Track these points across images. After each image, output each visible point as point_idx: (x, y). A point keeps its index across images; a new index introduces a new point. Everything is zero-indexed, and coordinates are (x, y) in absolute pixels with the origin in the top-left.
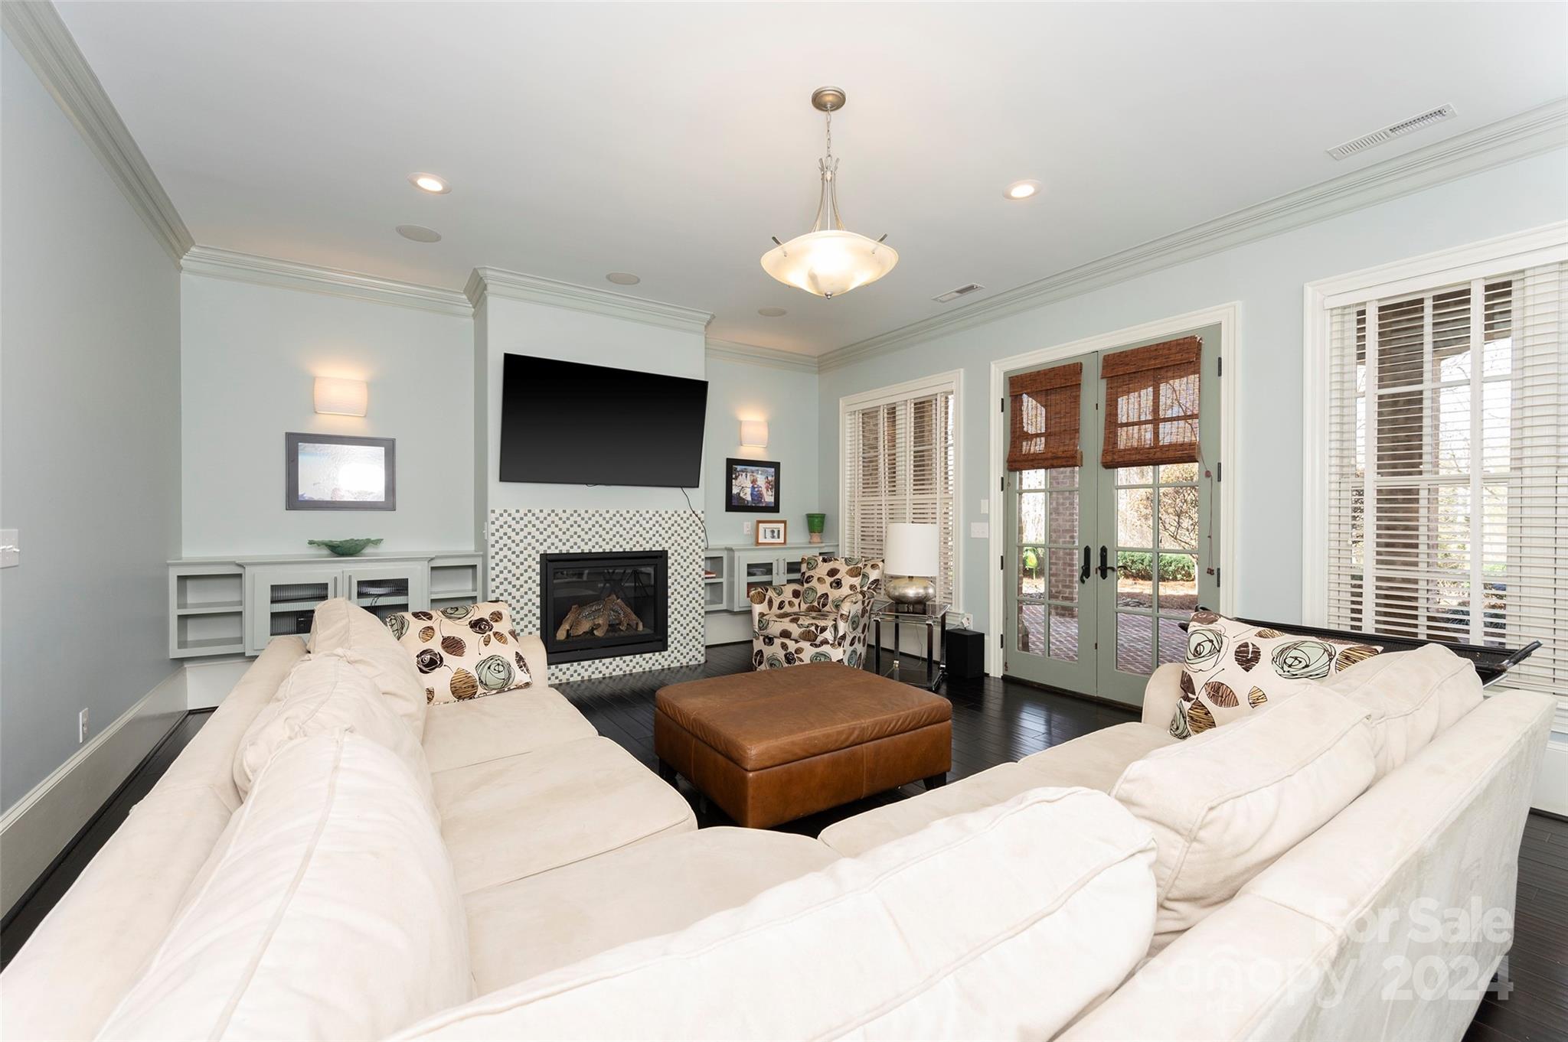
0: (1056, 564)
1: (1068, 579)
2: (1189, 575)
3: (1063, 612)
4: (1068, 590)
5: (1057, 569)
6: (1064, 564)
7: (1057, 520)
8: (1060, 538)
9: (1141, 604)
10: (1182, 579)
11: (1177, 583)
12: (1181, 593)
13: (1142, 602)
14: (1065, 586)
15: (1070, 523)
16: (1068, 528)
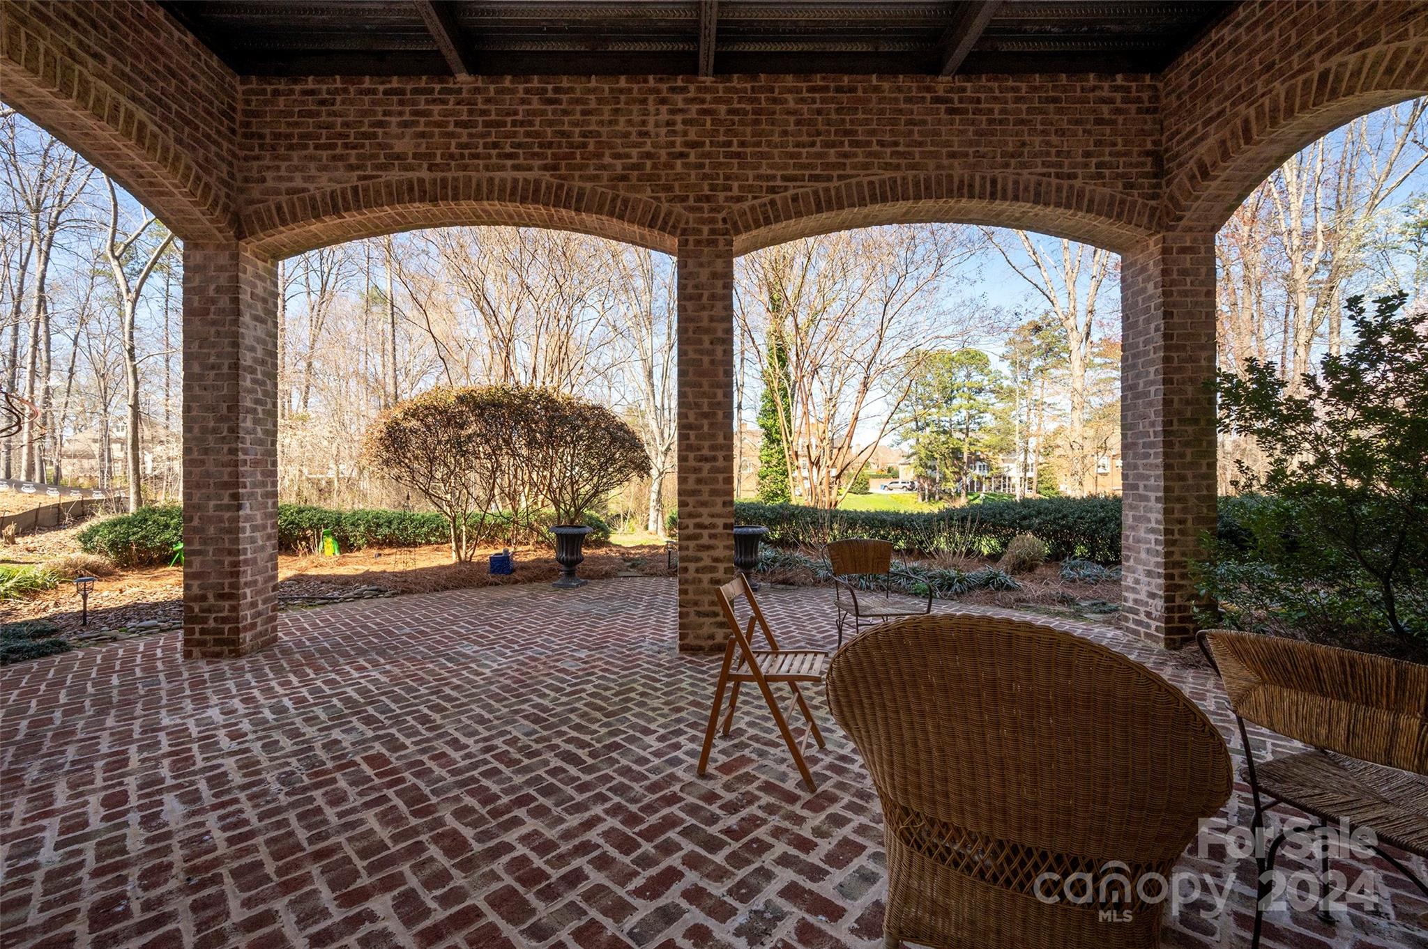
0: (199, 553)
1: (227, 581)
2: (443, 535)
3: (217, 649)
4: (227, 604)
5: (203, 563)
6: (218, 551)
7: (203, 462)
8: (209, 498)
9: (381, 591)
10: (437, 543)
11: (431, 547)
12: (435, 564)
13: (382, 588)
14: (221, 597)
15: (229, 469)
16: (226, 478)
